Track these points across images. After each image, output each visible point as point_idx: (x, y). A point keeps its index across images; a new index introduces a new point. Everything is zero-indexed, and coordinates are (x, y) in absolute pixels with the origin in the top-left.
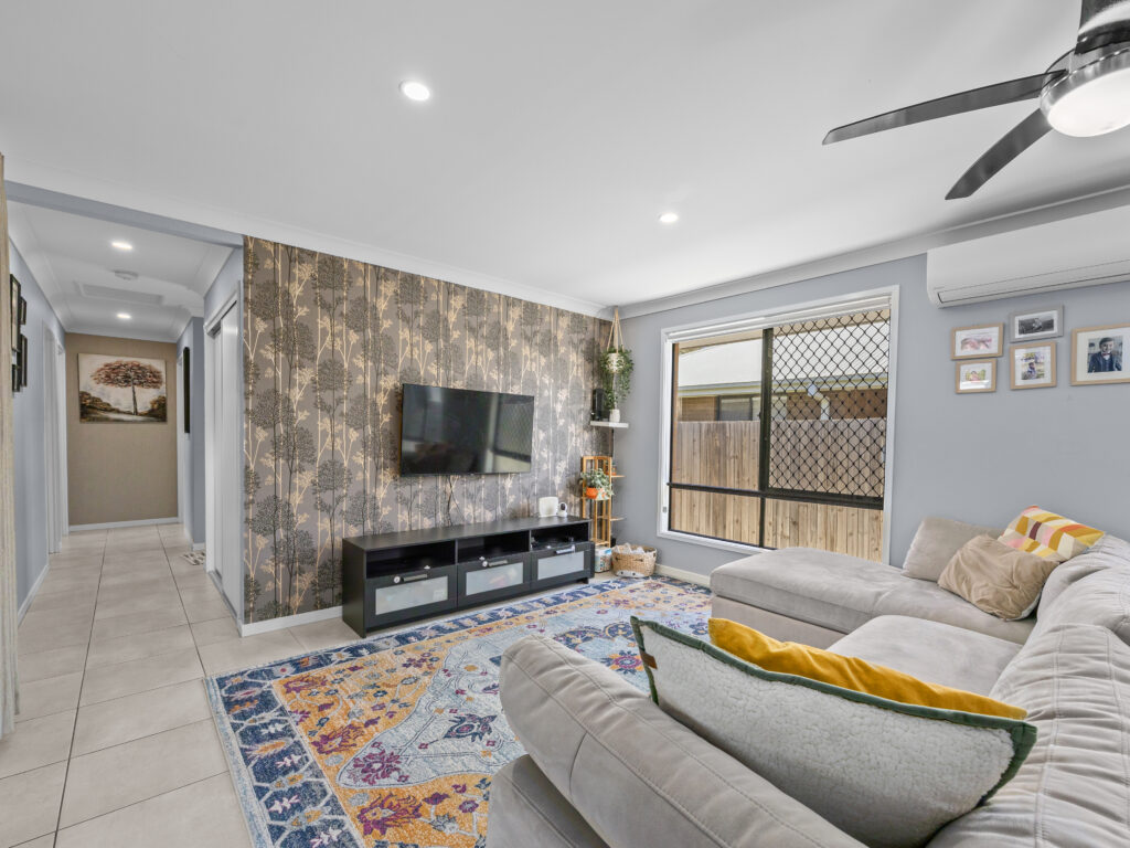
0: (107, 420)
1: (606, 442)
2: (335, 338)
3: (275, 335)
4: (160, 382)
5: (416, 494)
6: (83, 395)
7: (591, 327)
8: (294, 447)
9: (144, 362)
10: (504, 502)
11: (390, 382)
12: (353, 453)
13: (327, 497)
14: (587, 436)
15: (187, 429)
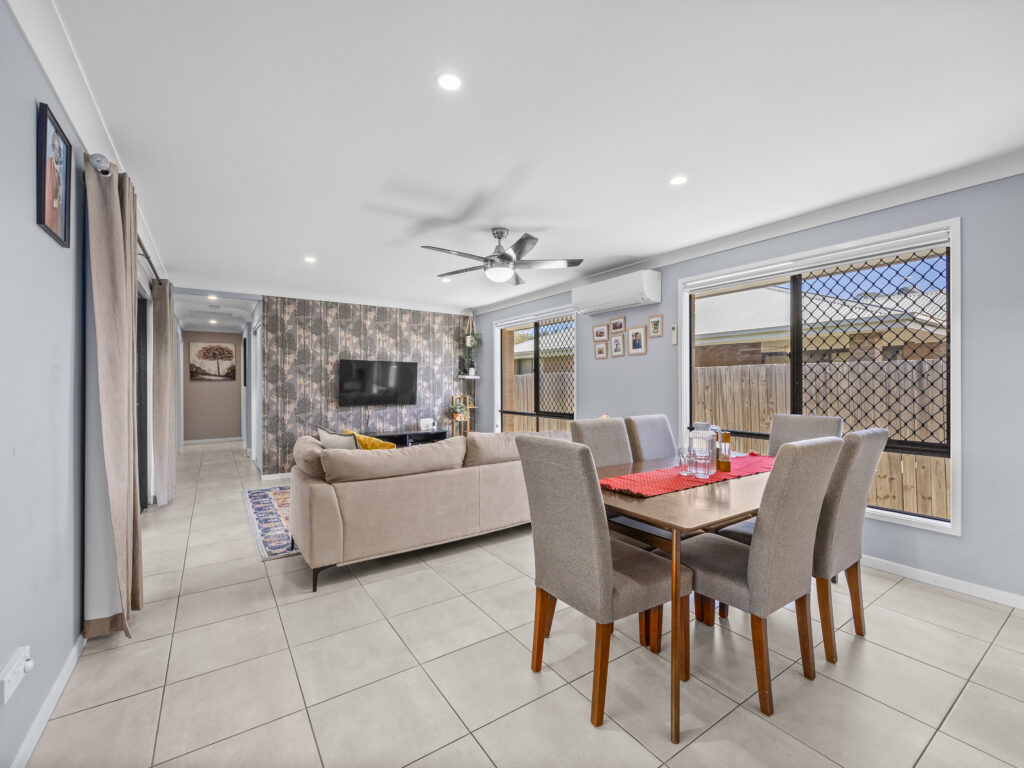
0: (204, 380)
1: (470, 387)
2: (306, 338)
3: (277, 340)
4: (232, 357)
5: (349, 416)
6: (192, 366)
7: (457, 321)
8: (286, 392)
9: (223, 345)
10: (401, 422)
11: (334, 359)
12: (315, 394)
13: (302, 416)
14: (456, 384)
15: (245, 385)
